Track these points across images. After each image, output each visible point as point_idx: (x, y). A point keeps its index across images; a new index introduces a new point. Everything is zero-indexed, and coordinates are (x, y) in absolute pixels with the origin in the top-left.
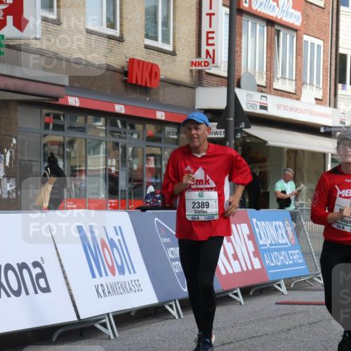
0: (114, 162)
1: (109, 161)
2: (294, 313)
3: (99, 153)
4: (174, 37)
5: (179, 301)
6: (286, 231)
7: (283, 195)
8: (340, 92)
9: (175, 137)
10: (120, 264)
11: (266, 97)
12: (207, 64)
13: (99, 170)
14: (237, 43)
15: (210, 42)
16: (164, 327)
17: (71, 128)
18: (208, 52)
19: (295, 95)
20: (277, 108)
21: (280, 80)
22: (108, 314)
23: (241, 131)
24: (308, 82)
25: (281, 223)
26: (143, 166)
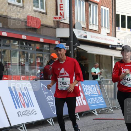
0: (23, 60)
1: (21, 59)
2: (101, 123)
3: (16, 56)
4: (46, 6)
5: (53, 118)
6: (97, 89)
7: (94, 74)
8: (117, 30)
9: (48, 49)
10: (27, 103)
11: (86, 32)
12: (60, 18)
13: (17, 63)
14: (73, 9)
15: (61, 8)
16: (47, 129)
17: (4, 45)
18: (60, 13)
19: (98, 32)
20: (91, 37)
21: (92, 25)
22: (23, 124)
23: (76, 47)
24: (104, 26)
25: (94, 86)
26: (35, 61)
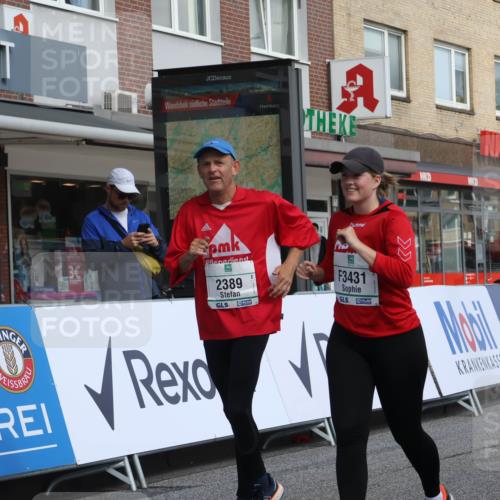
0: (470, 236)
1: (465, 234)
3: (454, 227)
10: (480, 339)
13: (455, 243)
17: (424, 203)
22: (471, 391)
